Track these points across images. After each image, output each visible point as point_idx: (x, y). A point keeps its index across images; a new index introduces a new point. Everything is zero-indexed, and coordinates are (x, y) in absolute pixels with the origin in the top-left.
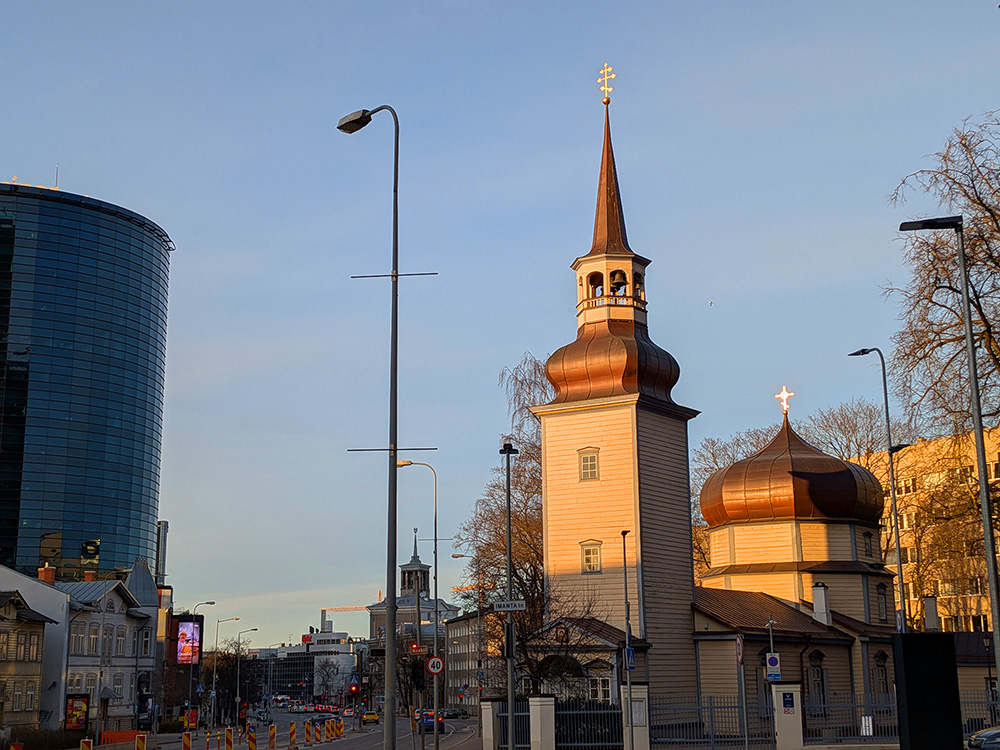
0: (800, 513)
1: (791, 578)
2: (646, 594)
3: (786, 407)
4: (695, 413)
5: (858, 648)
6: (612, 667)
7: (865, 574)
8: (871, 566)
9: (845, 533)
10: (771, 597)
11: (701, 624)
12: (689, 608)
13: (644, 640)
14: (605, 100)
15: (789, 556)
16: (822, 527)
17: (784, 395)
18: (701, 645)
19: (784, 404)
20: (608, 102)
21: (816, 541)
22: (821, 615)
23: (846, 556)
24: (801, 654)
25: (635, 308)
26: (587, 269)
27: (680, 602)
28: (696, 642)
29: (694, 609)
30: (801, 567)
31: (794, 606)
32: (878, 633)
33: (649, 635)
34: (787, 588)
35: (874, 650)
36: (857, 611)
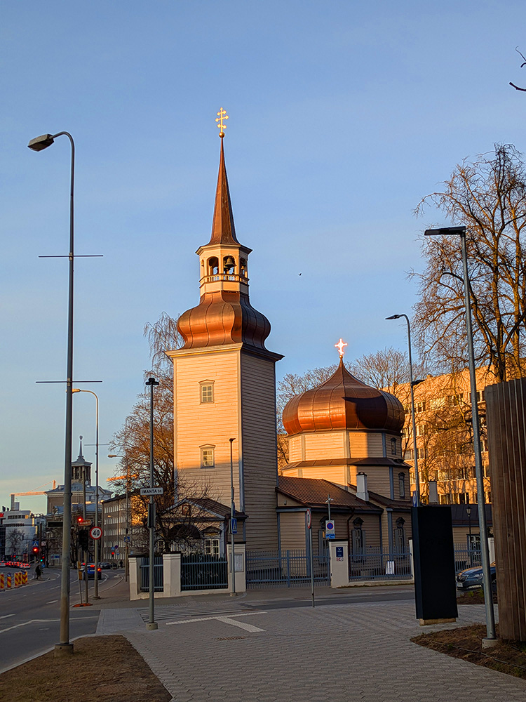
0: (350, 426)
1: (342, 469)
2: (245, 481)
3: (342, 353)
4: (281, 357)
5: (385, 516)
6: (221, 532)
7: (391, 466)
8: (395, 461)
9: (379, 439)
10: (329, 482)
11: (282, 502)
12: (274, 490)
13: (243, 513)
14: (221, 134)
15: (341, 454)
16: (364, 434)
17: (341, 345)
18: (281, 516)
19: (340, 351)
20: (223, 136)
21: (360, 445)
22: (362, 494)
23: (379, 454)
24: (348, 520)
25: (241, 283)
26: (207, 254)
27: (268, 487)
28: (278, 513)
29: (277, 491)
30: (350, 462)
31: (344, 488)
32: (399, 506)
33: (246, 510)
34: (340, 476)
35: (396, 517)
36: (385, 491)
